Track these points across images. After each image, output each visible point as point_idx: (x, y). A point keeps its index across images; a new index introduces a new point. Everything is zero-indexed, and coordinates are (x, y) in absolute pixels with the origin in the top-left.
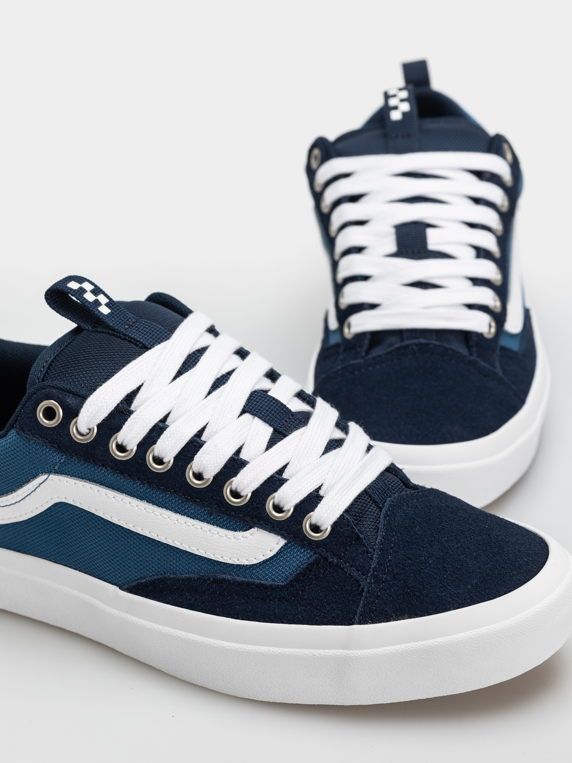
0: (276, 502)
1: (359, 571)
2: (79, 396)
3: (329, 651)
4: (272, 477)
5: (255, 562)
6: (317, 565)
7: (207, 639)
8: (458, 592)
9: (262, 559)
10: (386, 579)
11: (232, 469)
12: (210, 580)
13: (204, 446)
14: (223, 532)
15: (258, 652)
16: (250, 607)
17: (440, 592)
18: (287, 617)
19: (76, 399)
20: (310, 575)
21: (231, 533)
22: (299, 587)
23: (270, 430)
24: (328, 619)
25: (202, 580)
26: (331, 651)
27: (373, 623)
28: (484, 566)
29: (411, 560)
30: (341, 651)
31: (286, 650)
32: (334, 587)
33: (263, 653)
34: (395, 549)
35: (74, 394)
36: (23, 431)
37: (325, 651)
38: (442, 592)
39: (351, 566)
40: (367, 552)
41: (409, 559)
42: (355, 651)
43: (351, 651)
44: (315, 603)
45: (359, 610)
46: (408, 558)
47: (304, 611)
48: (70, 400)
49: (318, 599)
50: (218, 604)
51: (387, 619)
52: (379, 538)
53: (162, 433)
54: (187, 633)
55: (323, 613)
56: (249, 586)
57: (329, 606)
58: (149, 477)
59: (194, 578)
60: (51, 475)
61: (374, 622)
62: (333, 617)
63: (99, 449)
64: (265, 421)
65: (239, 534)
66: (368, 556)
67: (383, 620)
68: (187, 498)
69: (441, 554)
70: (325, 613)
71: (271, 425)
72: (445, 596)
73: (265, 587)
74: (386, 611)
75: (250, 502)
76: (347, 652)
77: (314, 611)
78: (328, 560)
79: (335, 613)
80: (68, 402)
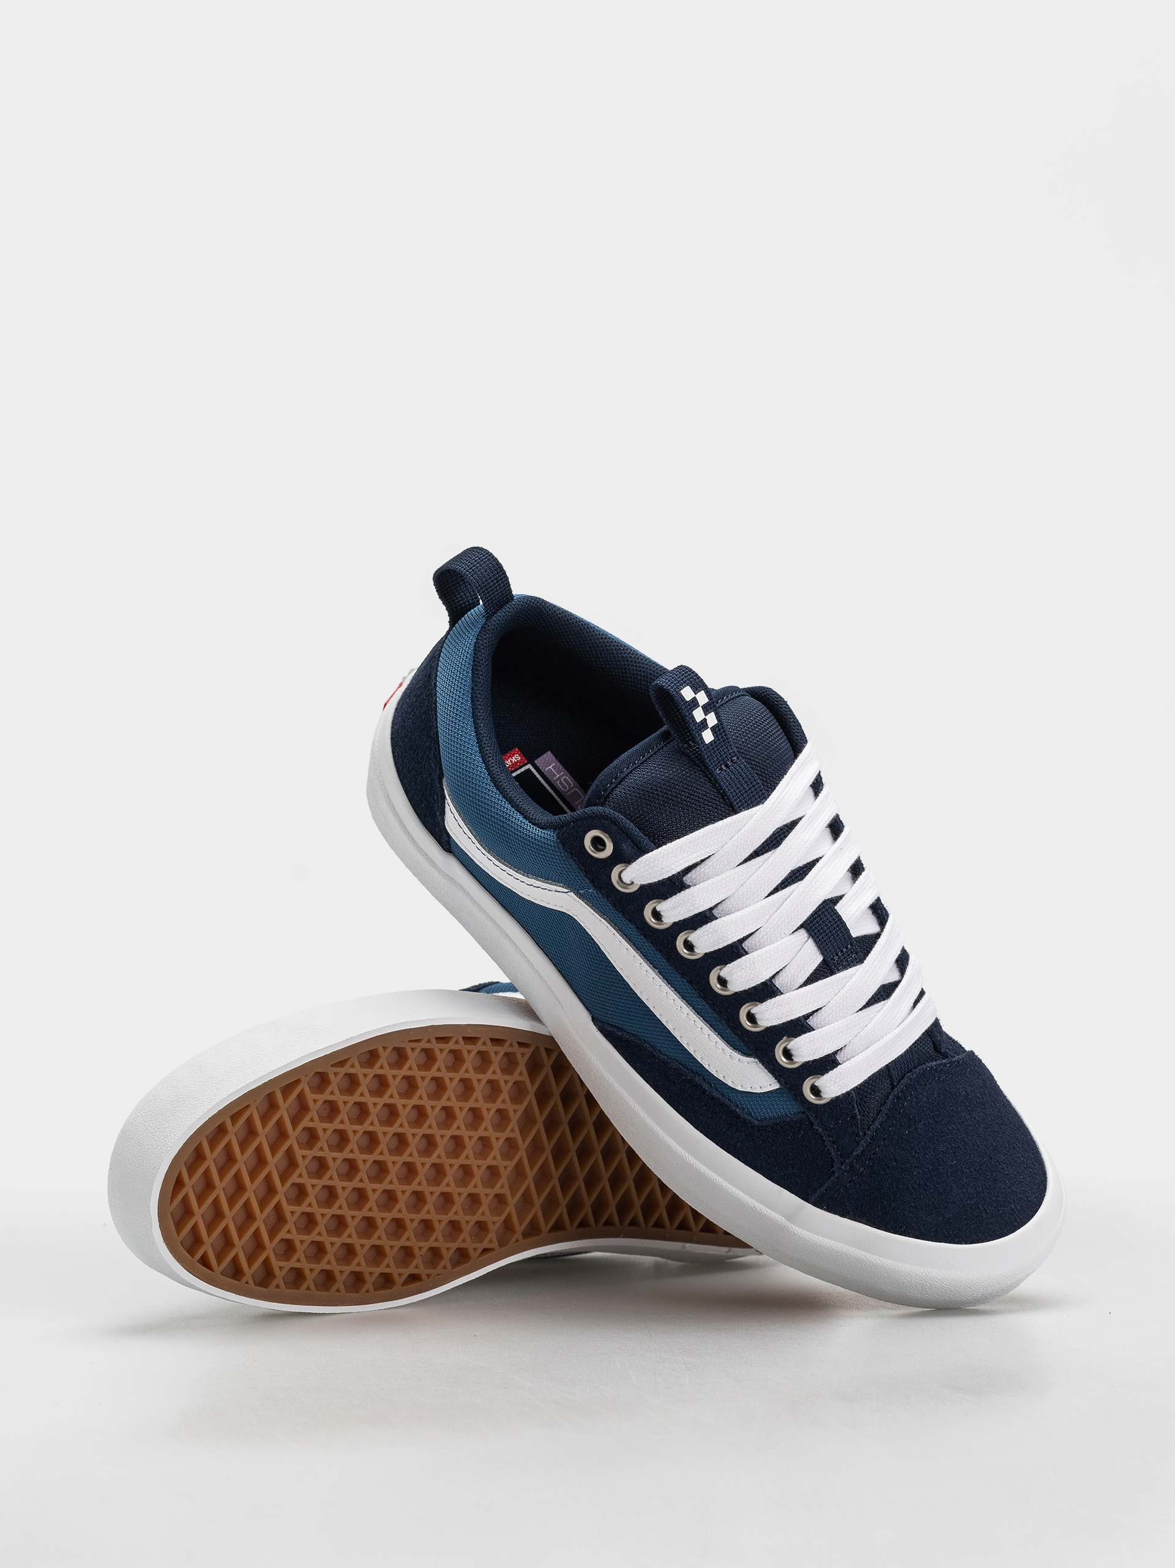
0: (789, 1047)
1: (838, 1151)
2: (637, 846)
4: (798, 1019)
5: (739, 1088)
6: (800, 1124)
8: (926, 1220)
9: (748, 1089)
10: (862, 1172)
11: (762, 992)
12: (687, 1077)
13: (743, 958)
14: (722, 1044)
17: (908, 1211)
19: (633, 847)
21: (729, 1050)
22: (772, 1135)
23: (820, 958)
26: (774, 1213)
27: (827, 1210)
28: (967, 1201)
29: (896, 1162)
31: (731, 1187)
32: (807, 1154)
34: (887, 1142)
35: (633, 841)
36: (563, 844)
38: (911, 1213)
39: (834, 1143)
40: (856, 1134)
41: (896, 1161)
42: (796, 1227)
43: (792, 1226)
44: (780, 1159)
45: (822, 1190)
46: (895, 1158)
47: (766, 1161)
49: (784, 1157)
51: (843, 1214)
52: (877, 1123)
53: (706, 923)
57: (793, 1170)
58: (671, 955)
60: (571, 893)
61: (830, 1209)
62: (792, 1183)
63: (632, 903)
64: (819, 947)
65: (737, 1056)
66: (855, 1139)
67: (838, 1212)
68: (700, 995)
69: (931, 1167)
71: (823, 954)
72: (912, 1218)
73: (738, 1117)
74: (846, 1205)
75: (763, 1034)
76: (789, 1224)
78: (813, 1126)
79: (795, 1179)
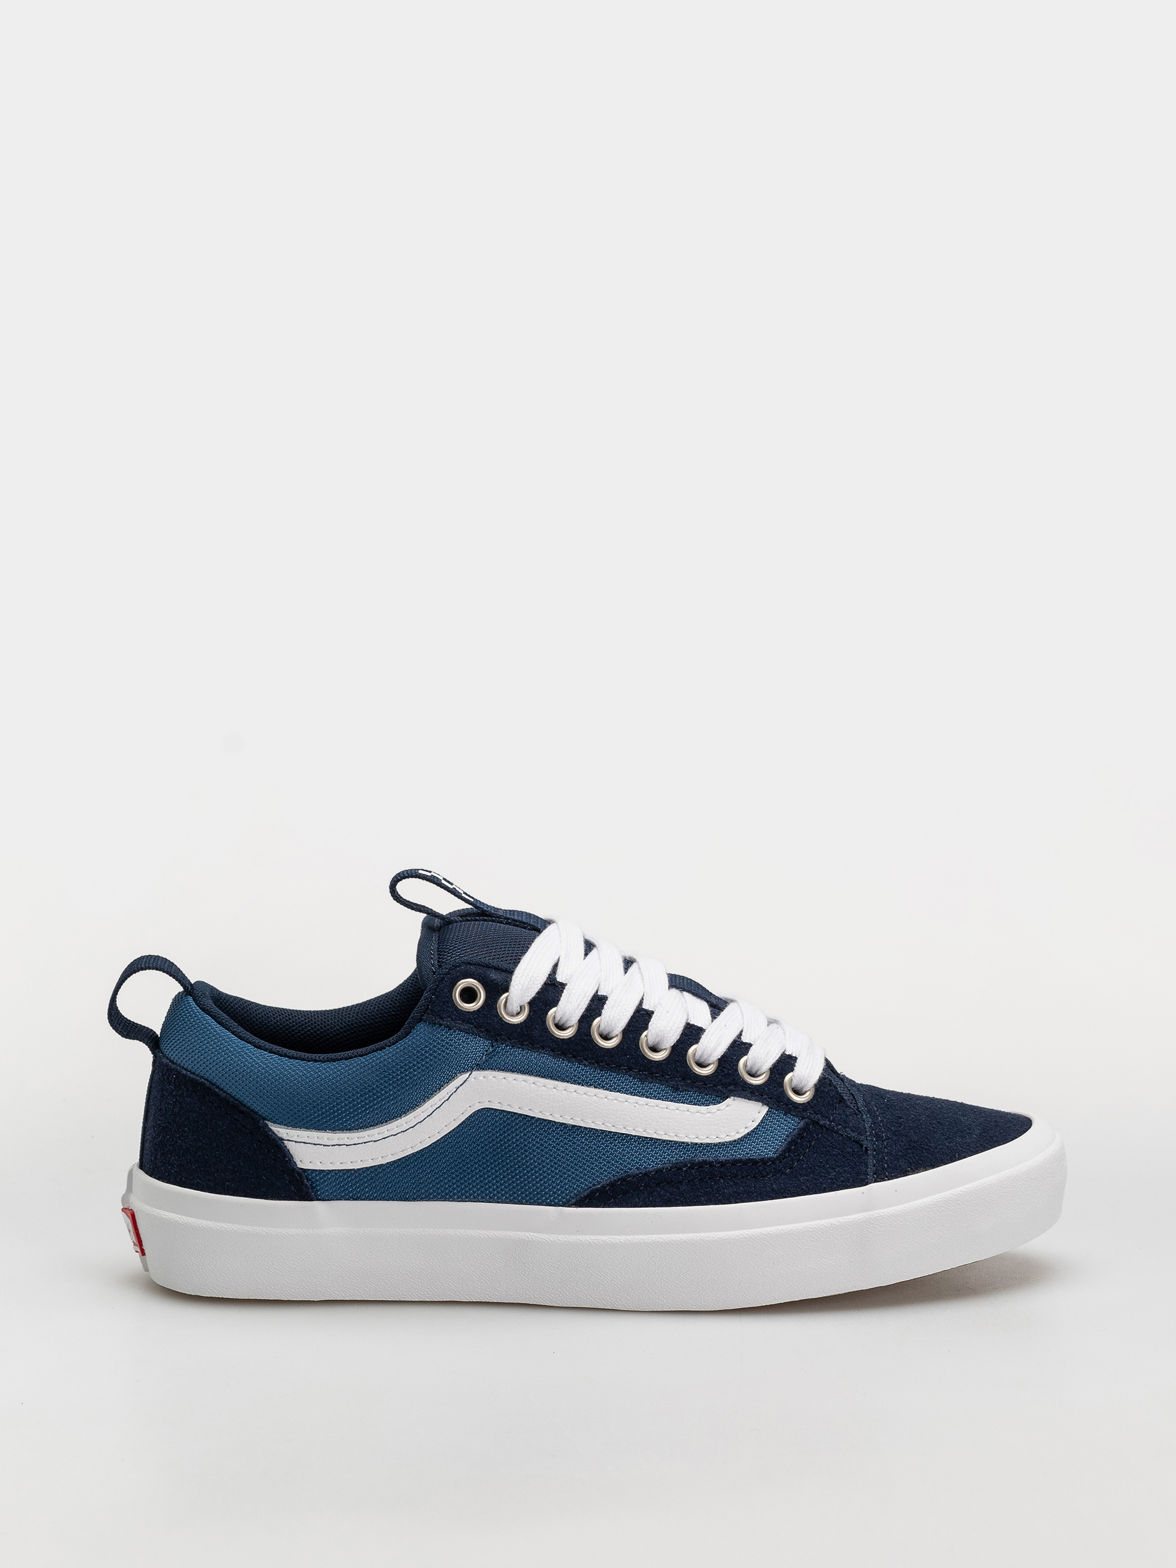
0: (749, 1065)
1: (855, 1132)
2: (502, 970)
3: (849, 1217)
4: (735, 1042)
5: (738, 1136)
6: (807, 1131)
7: (695, 1234)
9: (744, 1132)
10: (887, 1136)
11: (691, 1035)
15: (764, 1235)
16: (741, 1189)
18: (790, 1190)
19: (500, 973)
20: (803, 1142)
21: (703, 1108)
22: (794, 1157)
23: (705, 1004)
24: (837, 1184)
25: (678, 1167)
26: (851, 1216)
27: (889, 1180)
29: (902, 1118)
30: (862, 1214)
32: (833, 1151)
33: (771, 1235)
34: (880, 1111)
35: (496, 969)
37: (844, 1217)
39: (845, 1128)
41: (900, 1118)
43: (875, 1212)
44: (817, 1171)
45: (870, 1169)
46: (898, 1117)
47: (808, 1181)
48: (494, 975)
49: (819, 1167)
50: (701, 1192)
51: (905, 1173)
54: (666, 1235)
55: (830, 1179)
56: (736, 1165)
57: (835, 1171)
58: (598, 1055)
59: (667, 1168)
60: (473, 1073)
62: (843, 1181)
63: (536, 1029)
65: (714, 1108)
67: (899, 1176)
70: (831, 1179)
73: (755, 1161)
74: (899, 1166)
75: (720, 1070)
77: (819, 1179)
78: (819, 1124)
79: (843, 1177)
80: (492, 977)
